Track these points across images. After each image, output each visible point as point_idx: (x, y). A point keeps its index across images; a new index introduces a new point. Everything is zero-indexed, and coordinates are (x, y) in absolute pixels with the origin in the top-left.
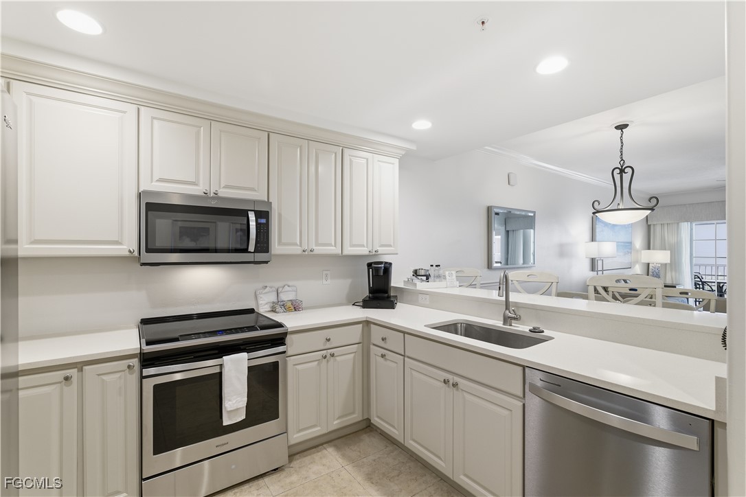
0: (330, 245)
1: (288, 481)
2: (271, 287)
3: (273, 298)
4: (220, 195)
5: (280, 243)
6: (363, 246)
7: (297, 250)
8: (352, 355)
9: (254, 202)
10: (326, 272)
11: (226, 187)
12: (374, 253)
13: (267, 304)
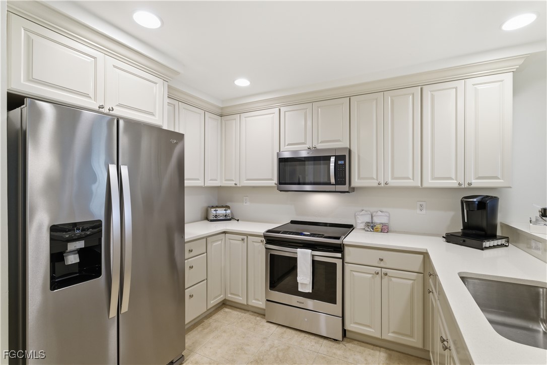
0: (408, 178)
1: (335, 351)
2: (366, 211)
3: (368, 219)
4: (318, 148)
5: (359, 178)
6: (450, 178)
7: (374, 183)
8: (411, 282)
9: (335, 149)
10: (421, 203)
11: (322, 142)
12: (466, 186)
13: (362, 223)
